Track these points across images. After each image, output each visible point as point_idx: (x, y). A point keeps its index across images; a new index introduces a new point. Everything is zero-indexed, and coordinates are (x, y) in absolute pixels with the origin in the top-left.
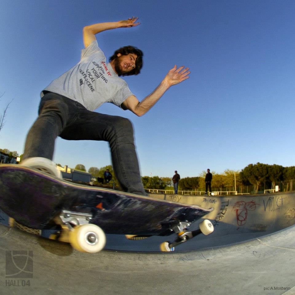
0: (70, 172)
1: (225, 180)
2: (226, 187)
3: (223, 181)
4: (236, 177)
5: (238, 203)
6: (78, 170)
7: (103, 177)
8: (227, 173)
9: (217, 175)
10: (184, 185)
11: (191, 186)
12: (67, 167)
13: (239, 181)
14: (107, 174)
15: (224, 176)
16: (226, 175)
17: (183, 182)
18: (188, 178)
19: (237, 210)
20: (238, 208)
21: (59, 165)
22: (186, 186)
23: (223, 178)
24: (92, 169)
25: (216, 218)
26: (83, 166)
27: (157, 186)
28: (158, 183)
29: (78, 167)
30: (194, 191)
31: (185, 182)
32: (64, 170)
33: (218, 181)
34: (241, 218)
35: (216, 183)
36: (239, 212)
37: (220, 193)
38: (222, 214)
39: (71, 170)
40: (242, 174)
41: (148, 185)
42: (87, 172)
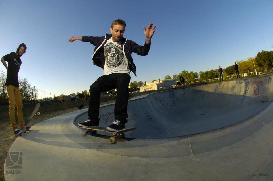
0: (162, 83)
1: (249, 64)
2: (250, 69)
3: (248, 65)
4: (254, 62)
5: (254, 82)
6: (166, 80)
7: (180, 81)
8: (249, 60)
9: (244, 61)
10: (228, 72)
11: (232, 72)
12: (159, 80)
13: (256, 64)
14: (182, 79)
15: (248, 62)
16: (248, 61)
17: (227, 70)
18: (229, 67)
19: (254, 87)
20: (254, 86)
21: (155, 81)
22: (230, 72)
23: (248, 63)
24: (174, 76)
25: (244, 94)
26: (169, 76)
27: (214, 76)
28: (214, 74)
29: (166, 78)
30: (234, 75)
31: (228, 70)
32: (158, 82)
33: (245, 66)
34: (257, 93)
35: (245, 68)
36: (255, 88)
37: (248, 74)
38: (247, 91)
39: (163, 81)
40: (256, 59)
41: (209, 76)
42: (172, 79)
